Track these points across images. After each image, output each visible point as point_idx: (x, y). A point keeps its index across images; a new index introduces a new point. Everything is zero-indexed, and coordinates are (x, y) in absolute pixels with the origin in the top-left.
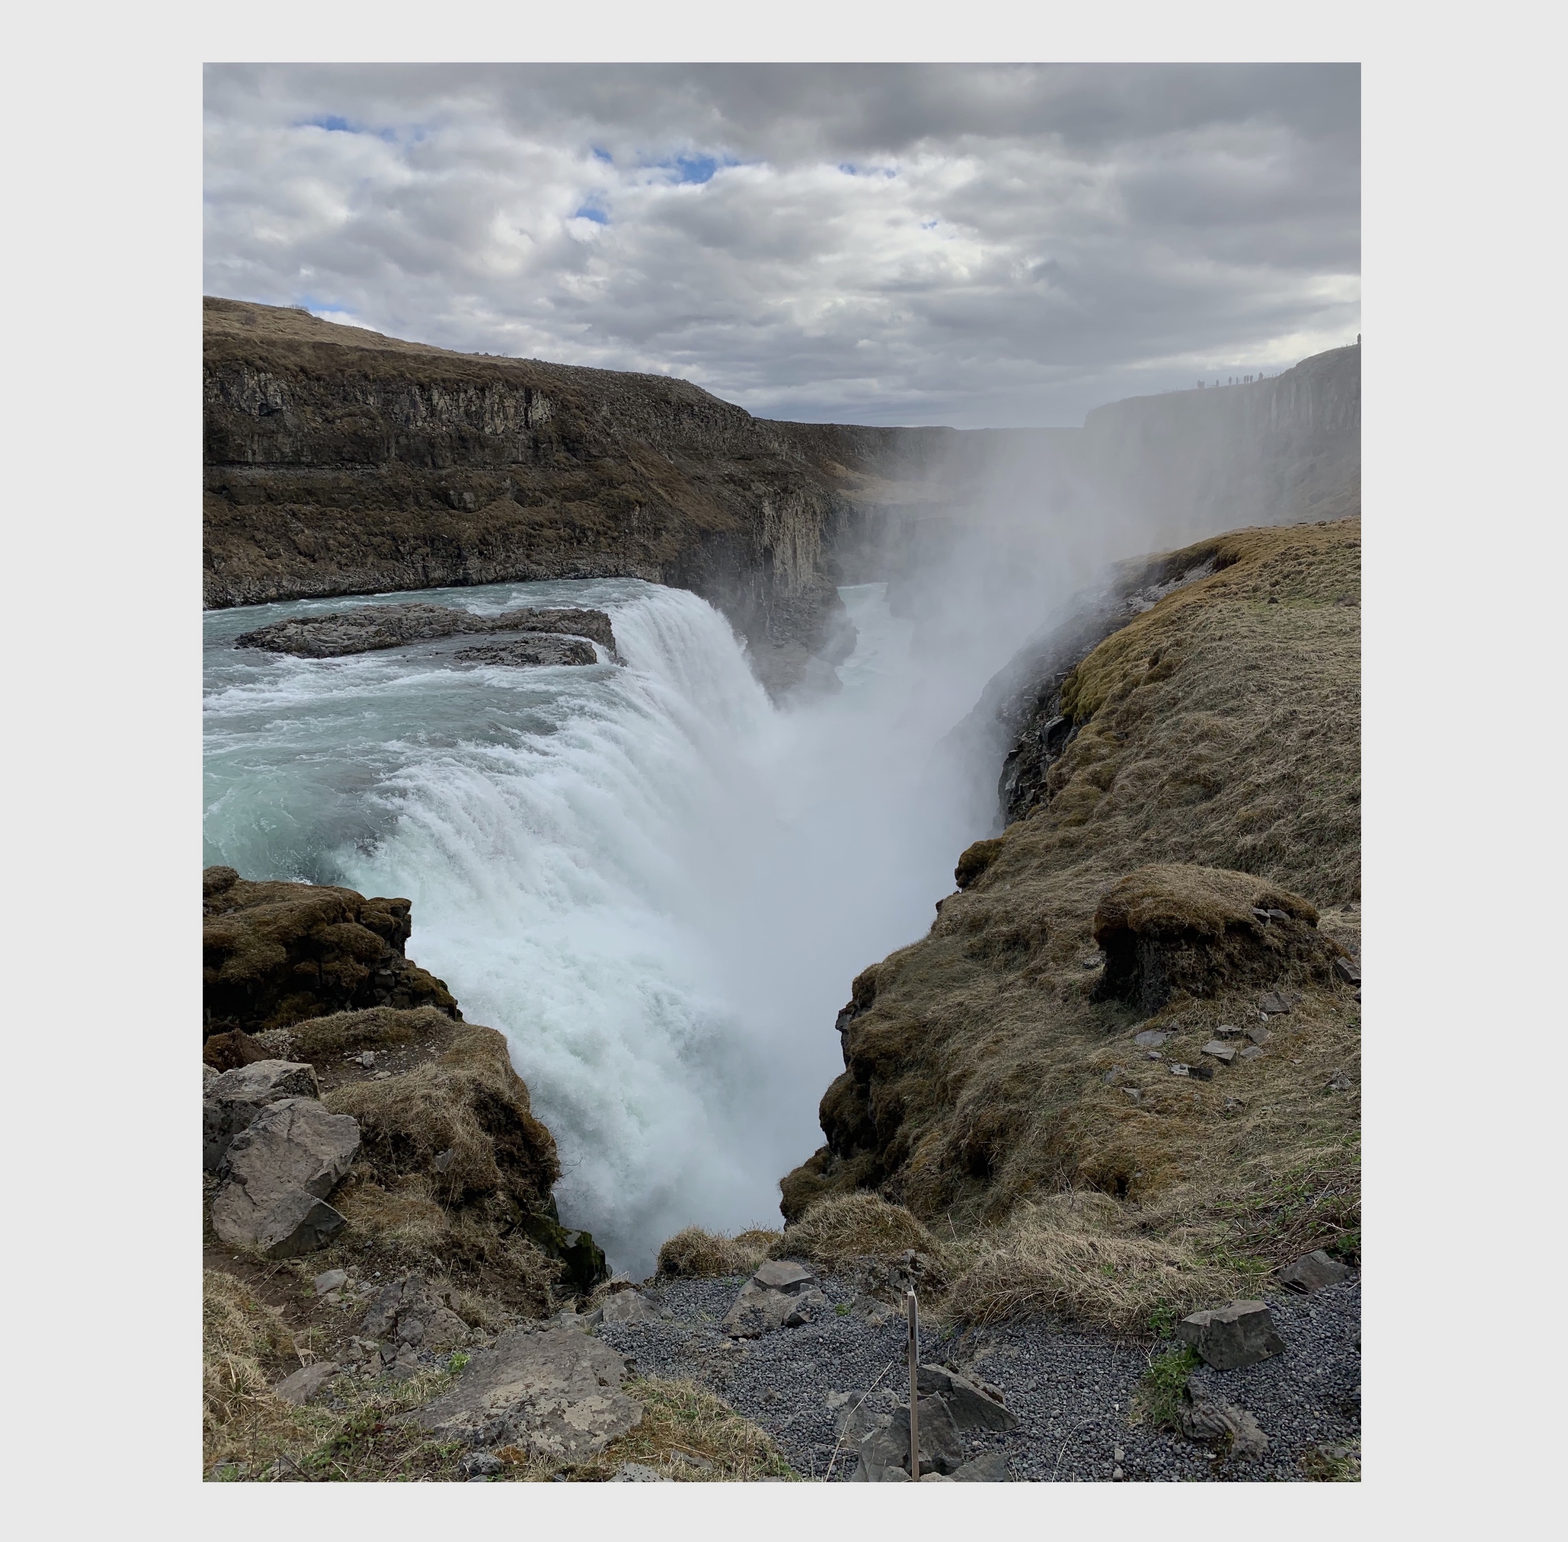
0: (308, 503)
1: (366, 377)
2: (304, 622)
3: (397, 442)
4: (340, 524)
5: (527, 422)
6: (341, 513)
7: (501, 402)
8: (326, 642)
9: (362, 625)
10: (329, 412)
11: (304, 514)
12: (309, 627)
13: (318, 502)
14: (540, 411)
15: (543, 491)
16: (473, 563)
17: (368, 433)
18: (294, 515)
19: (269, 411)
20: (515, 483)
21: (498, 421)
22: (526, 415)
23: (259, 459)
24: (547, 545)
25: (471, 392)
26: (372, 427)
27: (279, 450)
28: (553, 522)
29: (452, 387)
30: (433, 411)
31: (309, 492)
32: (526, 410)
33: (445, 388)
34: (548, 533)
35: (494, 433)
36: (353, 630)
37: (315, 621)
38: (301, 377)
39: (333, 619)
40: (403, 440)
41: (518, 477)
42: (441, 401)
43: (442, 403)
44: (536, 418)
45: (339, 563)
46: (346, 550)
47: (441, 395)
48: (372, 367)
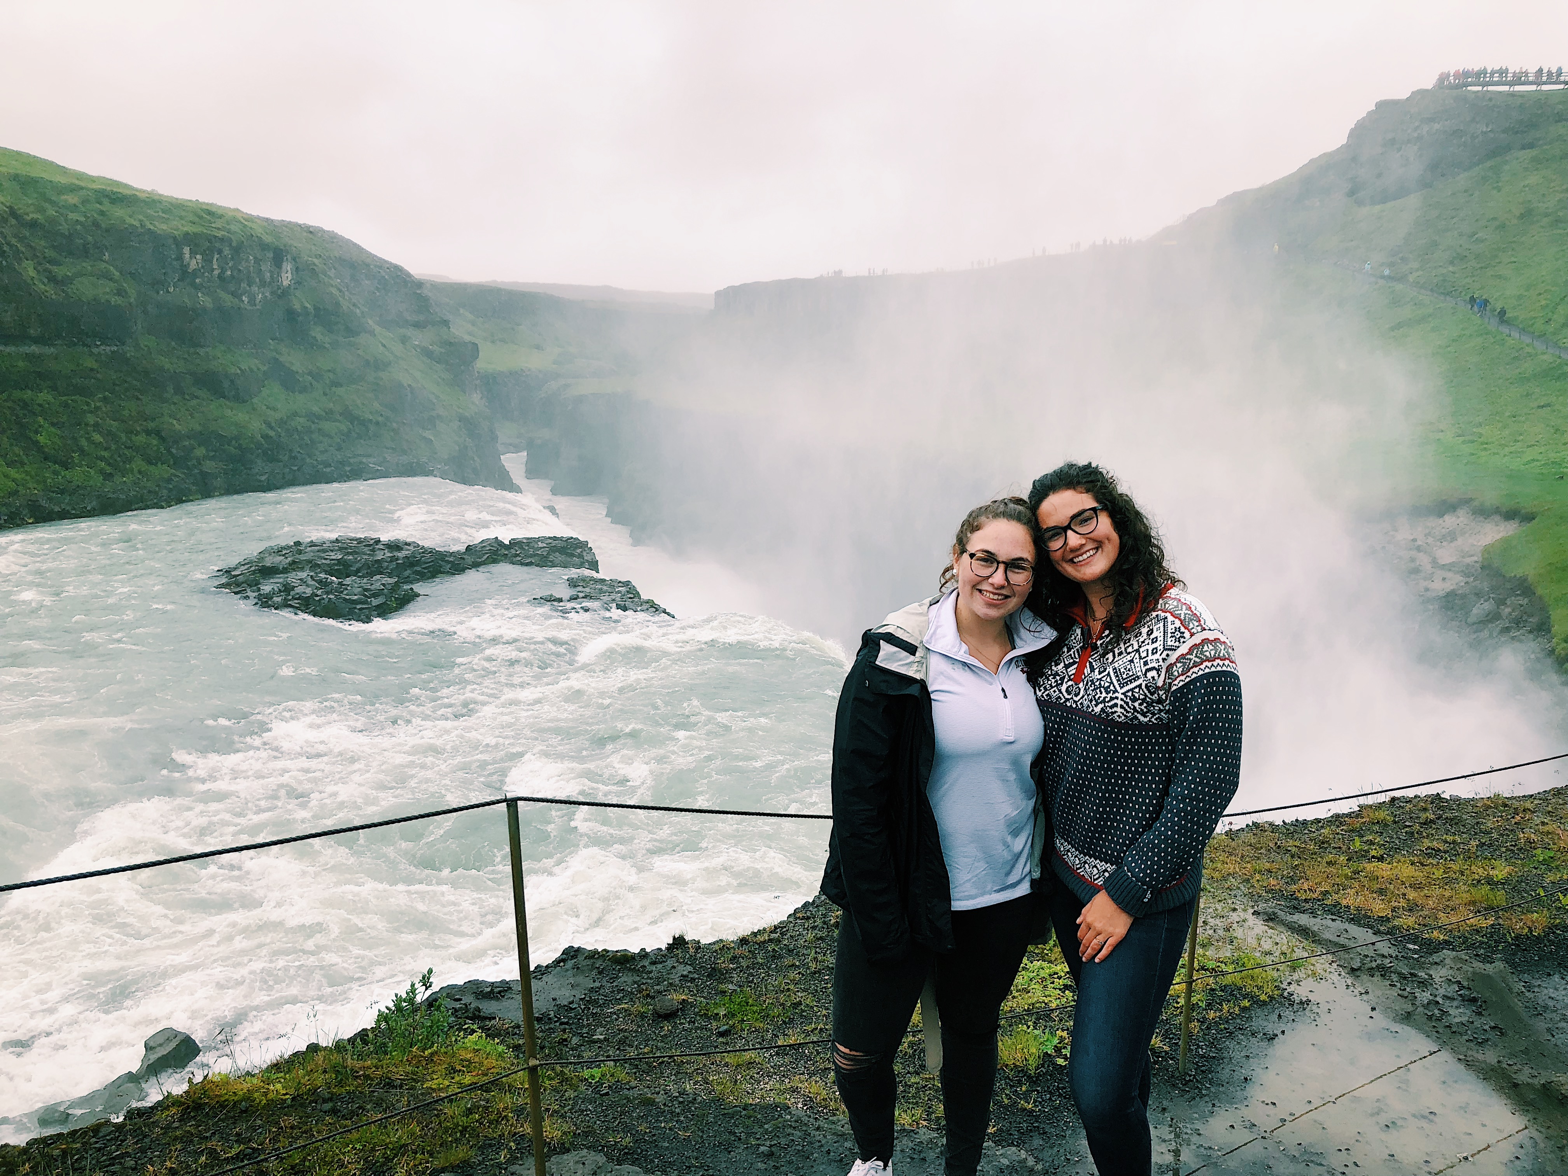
1: (96, 224)
4: (91, 419)
6: (88, 404)
8: (356, 602)
11: (40, 405)
13: (54, 388)
14: (287, 276)
15: (310, 373)
17: (115, 300)
20: (280, 364)
22: (279, 281)
28: (329, 415)
29: (203, 244)
30: (186, 275)
32: (279, 274)
33: (196, 246)
34: (326, 426)
35: (252, 304)
40: (152, 310)
41: (281, 358)
42: (192, 260)
43: (193, 264)
44: (286, 283)
45: (102, 472)
46: (106, 454)
47: (193, 253)
48: (102, 213)
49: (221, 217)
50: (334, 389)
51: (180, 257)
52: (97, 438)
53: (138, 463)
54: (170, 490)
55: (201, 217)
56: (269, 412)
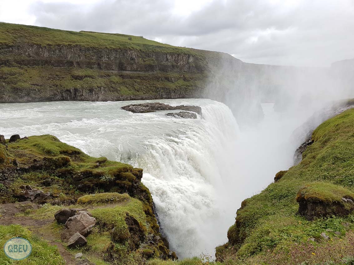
0: (138, 79)
1: (153, 52)
2: (134, 105)
3: (159, 66)
5: (188, 63)
7: (183, 58)
8: (138, 110)
9: (146, 107)
10: (145, 59)
11: (137, 82)
12: (134, 107)
13: (140, 79)
14: (191, 60)
15: (190, 78)
16: (173, 94)
18: (135, 82)
19: (132, 59)
20: (184, 76)
21: (181, 62)
22: (188, 61)
23: (130, 69)
24: (189, 90)
25: (176, 55)
26: (154, 63)
27: (133, 67)
28: (191, 86)
29: (172, 54)
30: (167, 60)
31: (139, 77)
32: (188, 59)
33: (170, 54)
34: (190, 88)
35: (180, 65)
36: (144, 108)
37: (136, 105)
38: (140, 51)
39: (140, 105)
40: (160, 66)
41: (185, 75)
42: (169, 57)
43: (169, 58)
45: (143, 93)
46: (145, 90)
47: (169, 56)
48: (155, 50)
49: (178, 49)
50: (195, 81)
51: (167, 57)
52: (145, 87)
53: (151, 92)
54: (155, 97)
55: (174, 49)
56: (178, 84)
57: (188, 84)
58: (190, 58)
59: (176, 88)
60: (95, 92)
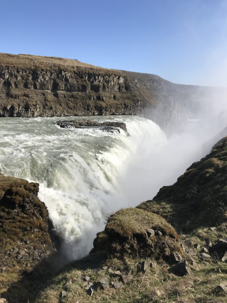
0: (72, 98)
4: (78, 103)
5: (118, 83)
6: (78, 100)
7: (113, 79)
13: (74, 98)
15: (120, 97)
16: (104, 111)
18: (69, 100)
19: (67, 80)
21: (112, 83)
22: (118, 82)
23: (63, 89)
25: (107, 76)
26: (86, 83)
28: (121, 104)
29: (103, 76)
30: (99, 80)
31: (73, 96)
32: (118, 80)
33: (101, 76)
35: (111, 85)
38: (73, 73)
40: (92, 86)
41: (115, 94)
44: (120, 82)
49: (109, 71)
55: (105, 71)
57: (118, 103)
58: (120, 79)
59: (107, 106)
60: (31, 110)
